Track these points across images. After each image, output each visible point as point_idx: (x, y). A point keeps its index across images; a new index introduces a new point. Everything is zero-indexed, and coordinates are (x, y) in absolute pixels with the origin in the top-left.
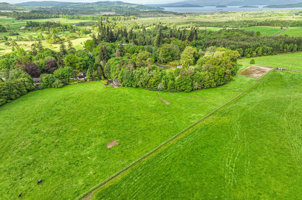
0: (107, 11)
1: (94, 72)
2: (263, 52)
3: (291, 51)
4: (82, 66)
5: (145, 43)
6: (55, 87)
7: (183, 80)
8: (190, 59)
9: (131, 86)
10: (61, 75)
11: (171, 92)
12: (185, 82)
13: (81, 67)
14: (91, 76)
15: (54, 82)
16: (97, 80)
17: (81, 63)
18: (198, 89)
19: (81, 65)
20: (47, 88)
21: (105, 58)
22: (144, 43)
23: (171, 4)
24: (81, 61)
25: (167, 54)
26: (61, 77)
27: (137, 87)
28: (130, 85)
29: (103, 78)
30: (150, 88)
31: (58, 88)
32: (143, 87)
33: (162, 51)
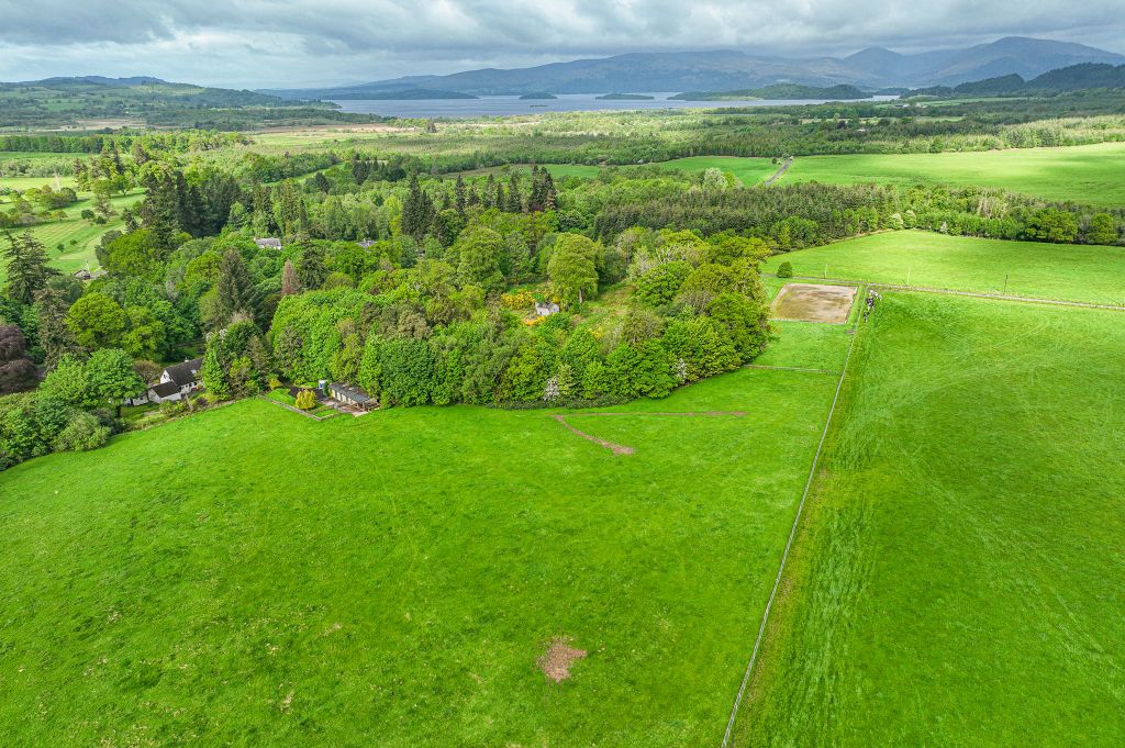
0: (106, 115)
1: (235, 362)
2: (794, 237)
3: (865, 231)
4: (152, 343)
5: (354, 231)
6: (68, 448)
7: (640, 356)
8: (587, 280)
9: (429, 402)
10: (88, 389)
11: (599, 406)
12: (648, 364)
13: (146, 348)
14: (225, 379)
15: (63, 426)
16: (251, 394)
17: (146, 330)
18: (687, 381)
19: (145, 338)
20: (28, 456)
21: (247, 299)
22: (348, 231)
23: (357, 88)
24: (145, 322)
25: (487, 265)
26: (87, 402)
27: (455, 401)
28: (423, 398)
29: (278, 384)
30: (515, 403)
31: (85, 450)
32: (482, 400)
33: (470, 257)
